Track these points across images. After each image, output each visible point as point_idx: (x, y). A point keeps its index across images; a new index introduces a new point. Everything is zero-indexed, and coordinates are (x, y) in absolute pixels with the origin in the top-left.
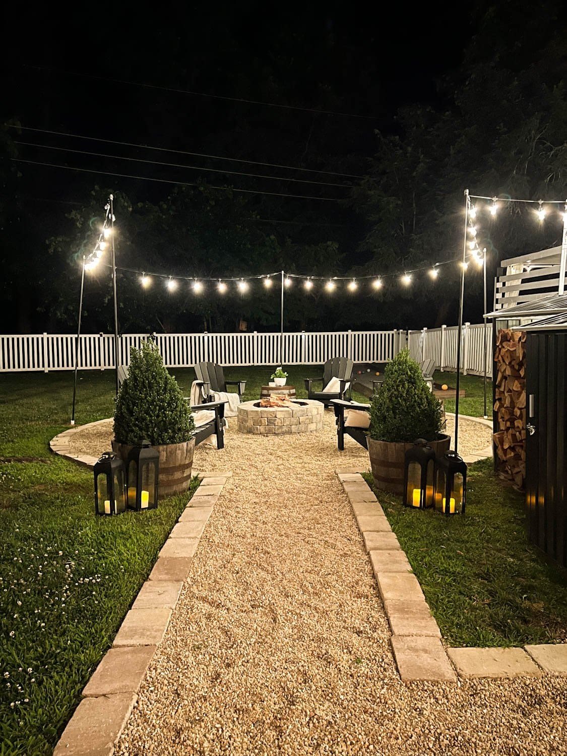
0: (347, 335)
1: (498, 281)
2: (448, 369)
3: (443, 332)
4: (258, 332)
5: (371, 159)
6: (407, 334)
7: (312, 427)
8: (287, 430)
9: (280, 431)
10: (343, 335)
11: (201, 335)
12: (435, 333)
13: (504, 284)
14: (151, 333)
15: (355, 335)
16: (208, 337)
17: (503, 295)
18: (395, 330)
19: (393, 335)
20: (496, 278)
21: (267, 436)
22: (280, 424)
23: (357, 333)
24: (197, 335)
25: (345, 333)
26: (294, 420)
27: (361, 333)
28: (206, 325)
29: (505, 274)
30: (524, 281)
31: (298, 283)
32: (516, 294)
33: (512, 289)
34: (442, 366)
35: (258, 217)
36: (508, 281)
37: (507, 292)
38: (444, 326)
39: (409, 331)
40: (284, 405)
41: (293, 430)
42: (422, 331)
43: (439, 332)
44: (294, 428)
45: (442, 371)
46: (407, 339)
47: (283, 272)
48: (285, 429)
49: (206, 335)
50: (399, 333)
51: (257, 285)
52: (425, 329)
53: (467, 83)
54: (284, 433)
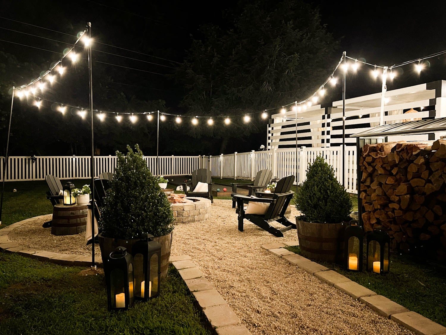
0: (171, 158)
1: (269, 126)
2: (239, 178)
3: (236, 156)
4: (112, 156)
5: (187, 51)
6: (209, 158)
7: (207, 216)
8: (192, 219)
9: (187, 220)
10: (169, 158)
11: (71, 157)
12: (230, 157)
13: (273, 129)
14: (32, 156)
15: (176, 158)
16: (76, 159)
17: (272, 135)
18: (200, 156)
19: (198, 158)
20: (268, 125)
21: (177, 225)
22: (186, 215)
23: (177, 157)
24: (67, 157)
25: (170, 157)
26: (197, 212)
27: (179, 157)
28: (72, 151)
29: (273, 123)
30: (283, 127)
31: (170, 119)
32: (279, 134)
33: (277, 131)
34: (236, 176)
35: (112, 80)
36: (275, 127)
37: (274, 133)
38: (236, 153)
39: (211, 156)
40: (184, 202)
41: (196, 219)
42: (220, 156)
43: (233, 157)
44: (196, 218)
45: (235, 179)
46: (209, 161)
47: (158, 111)
48: (190, 218)
49: (74, 158)
50: (203, 158)
51: (142, 118)
52: (222, 154)
53: (242, 15)
54: (189, 222)
